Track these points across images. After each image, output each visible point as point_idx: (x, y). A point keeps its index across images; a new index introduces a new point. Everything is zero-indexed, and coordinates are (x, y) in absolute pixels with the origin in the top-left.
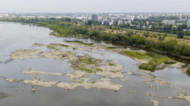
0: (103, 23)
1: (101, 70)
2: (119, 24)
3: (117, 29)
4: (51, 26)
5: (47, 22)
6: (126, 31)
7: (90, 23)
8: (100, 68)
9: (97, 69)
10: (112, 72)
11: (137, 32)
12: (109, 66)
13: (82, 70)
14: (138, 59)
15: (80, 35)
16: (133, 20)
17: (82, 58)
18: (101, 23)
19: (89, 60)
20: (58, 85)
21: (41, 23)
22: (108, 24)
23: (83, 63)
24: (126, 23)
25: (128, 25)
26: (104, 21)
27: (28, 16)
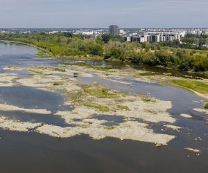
0: (128, 39)
1: (127, 108)
2: (158, 40)
3: (156, 47)
4: (39, 43)
5: (33, 38)
6: (172, 50)
7: (105, 39)
8: (124, 105)
9: (119, 106)
10: (149, 111)
11: (194, 52)
12: (142, 102)
13: (89, 106)
14: (200, 92)
15: (88, 56)
16: (183, 36)
17: (90, 88)
18: (126, 39)
19: (103, 91)
20: (39, 129)
21: (23, 39)
22: (139, 40)
23: (91, 96)
24: (171, 39)
25: (176, 43)
26: (130, 35)
27: (4, 32)
